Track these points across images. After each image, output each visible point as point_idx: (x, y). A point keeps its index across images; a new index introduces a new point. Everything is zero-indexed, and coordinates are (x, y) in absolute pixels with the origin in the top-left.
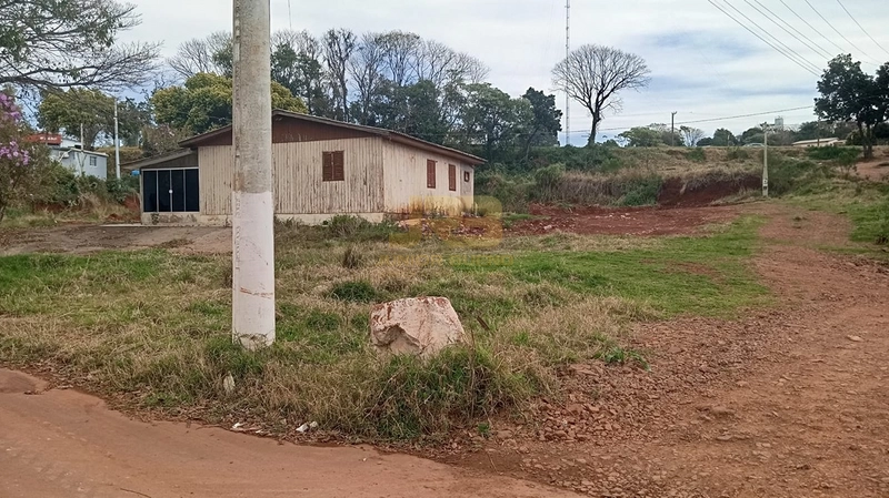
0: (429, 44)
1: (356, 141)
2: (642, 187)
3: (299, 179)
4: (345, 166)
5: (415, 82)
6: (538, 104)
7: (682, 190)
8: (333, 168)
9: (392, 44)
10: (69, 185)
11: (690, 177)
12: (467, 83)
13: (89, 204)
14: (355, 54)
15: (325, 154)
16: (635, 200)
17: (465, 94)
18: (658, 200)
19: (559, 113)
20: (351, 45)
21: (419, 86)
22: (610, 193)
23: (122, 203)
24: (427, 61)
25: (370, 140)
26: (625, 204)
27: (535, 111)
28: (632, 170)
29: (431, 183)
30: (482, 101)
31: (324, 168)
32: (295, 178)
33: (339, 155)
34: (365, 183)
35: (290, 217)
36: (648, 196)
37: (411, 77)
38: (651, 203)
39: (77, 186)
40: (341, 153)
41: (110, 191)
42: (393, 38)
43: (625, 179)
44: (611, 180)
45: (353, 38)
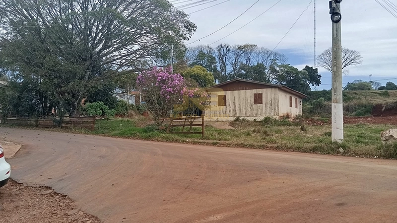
0: (262, 49)
1: (268, 89)
2: (364, 108)
3: (244, 103)
4: (263, 99)
5: (256, 64)
6: (310, 73)
7: (383, 109)
8: (258, 99)
9: (245, 49)
10: (125, 107)
11: (386, 104)
12: (279, 64)
13: (132, 115)
14: (230, 54)
15: (255, 94)
16: (361, 114)
17: (278, 69)
18: (372, 113)
19: (320, 76)
20: (229, 50)
21: (257, 66)
22: (348, 111)
23: (143, 114)
24: (260, 56)
25: (273, 89)
26: (356, 115)
27: (309, 75)
28: (358, 101)
29: (291, 106)
30: (287, 72)
31: (254, 99)
32: (243, 103)
33: (261, 95)
34: (271, 105)
35: (243, 118)
36: (366, 112)
37: (254, 63)
38: (369, 115)
39: (128, 107)
40: (261, 94)
41: (138, 110)
42: (246, 46)
43: (355, 104)
44: (348, 105)
45: (229, 47)
